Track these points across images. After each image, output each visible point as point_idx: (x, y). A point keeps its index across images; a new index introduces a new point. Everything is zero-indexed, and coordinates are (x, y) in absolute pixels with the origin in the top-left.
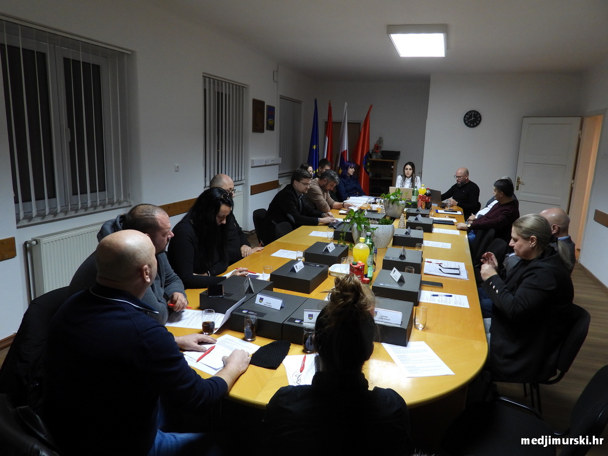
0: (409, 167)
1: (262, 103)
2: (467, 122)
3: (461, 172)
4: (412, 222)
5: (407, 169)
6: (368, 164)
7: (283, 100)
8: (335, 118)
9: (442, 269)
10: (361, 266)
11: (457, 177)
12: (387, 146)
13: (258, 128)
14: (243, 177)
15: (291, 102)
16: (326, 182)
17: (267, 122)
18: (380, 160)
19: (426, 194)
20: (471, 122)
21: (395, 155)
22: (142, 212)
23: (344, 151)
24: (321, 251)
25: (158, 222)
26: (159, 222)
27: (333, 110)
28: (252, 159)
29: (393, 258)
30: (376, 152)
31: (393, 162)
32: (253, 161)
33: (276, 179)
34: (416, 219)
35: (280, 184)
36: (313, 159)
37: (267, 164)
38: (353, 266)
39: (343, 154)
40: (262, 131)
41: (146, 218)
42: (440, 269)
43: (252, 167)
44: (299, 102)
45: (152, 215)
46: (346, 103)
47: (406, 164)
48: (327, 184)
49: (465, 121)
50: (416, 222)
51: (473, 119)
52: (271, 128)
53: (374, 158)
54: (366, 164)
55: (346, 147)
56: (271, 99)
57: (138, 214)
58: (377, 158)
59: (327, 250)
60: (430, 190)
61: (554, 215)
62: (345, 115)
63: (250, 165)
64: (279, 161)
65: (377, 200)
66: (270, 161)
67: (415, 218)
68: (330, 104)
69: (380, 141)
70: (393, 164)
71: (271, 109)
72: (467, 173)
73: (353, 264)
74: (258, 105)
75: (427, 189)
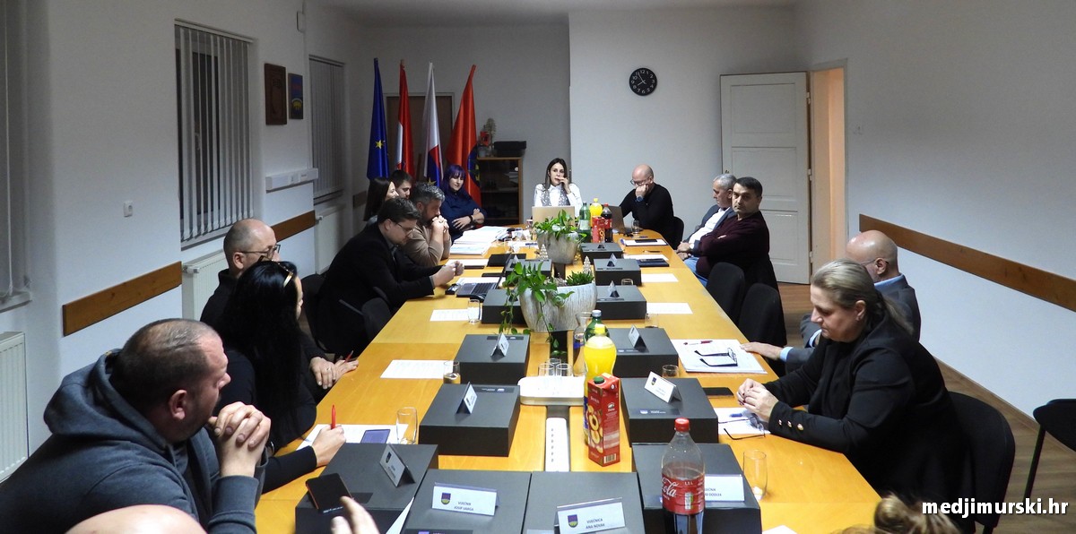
0: (558, 166)
1: (282, 70)
2: (635, 87)
3: (641, 174)
4: (605, 270)
5: (556, 170)
6: (477, 168)
7: (313, 62)
8: (413, 90)
9: (704, 358)
10: (614, 384)
11: (635, 182)
12: (502, 134)
13: (275, 116)
14: (251, 211)
15: (328, 67)
16: (423, 207)
17: (291, 104)
18: (493, 158)
19: (603, 215)
20: (643, 87)
21: (517, 148)
22: (168, 341)
23: (434, 148)
24: (486, 357)
25: (205, 358)
26: (208, 358)
27: (407, 76)
28: (268, 176)
29: (625, 350)
30: (484, 146)
31: (517, 160)
32: (269, 180)
33: (308, 208)
34: (610, 264)
35: (317, 217)
36: (378, 167)
37: (295, 183)
38: (597, 385)
39: (433, 152)
40: (284, 122)
41: (179, 354)
42: (702, 360)
43: (268, 192)
44: (340, 65)
45: (191, 344)
46: (431, 64)
47: (552, 164)
48: (425, 211)
49: (631, 85)
50: (611, 269)
51: (643, 82)
52: (297, 114)
53: (482, 155)
54: (473, 167)
55: (436, 141)
56: (295, 64)
57: (157, 347)
58: (487, 156)
59: (498, 352)
60: (610, 207)
61: (872, 243)
62: (430, 82)
63: (264, 188)
64: (315, 174)
65: (514, 234)
66: (299, 176)
67: (606, 261)
68: (402, 67)
69: (490, 125)
70: (515, 164)
71: (297, 80)
72: (651, 173)
73: (596, 383)
74: (274, 74)
75: (603, 206)
